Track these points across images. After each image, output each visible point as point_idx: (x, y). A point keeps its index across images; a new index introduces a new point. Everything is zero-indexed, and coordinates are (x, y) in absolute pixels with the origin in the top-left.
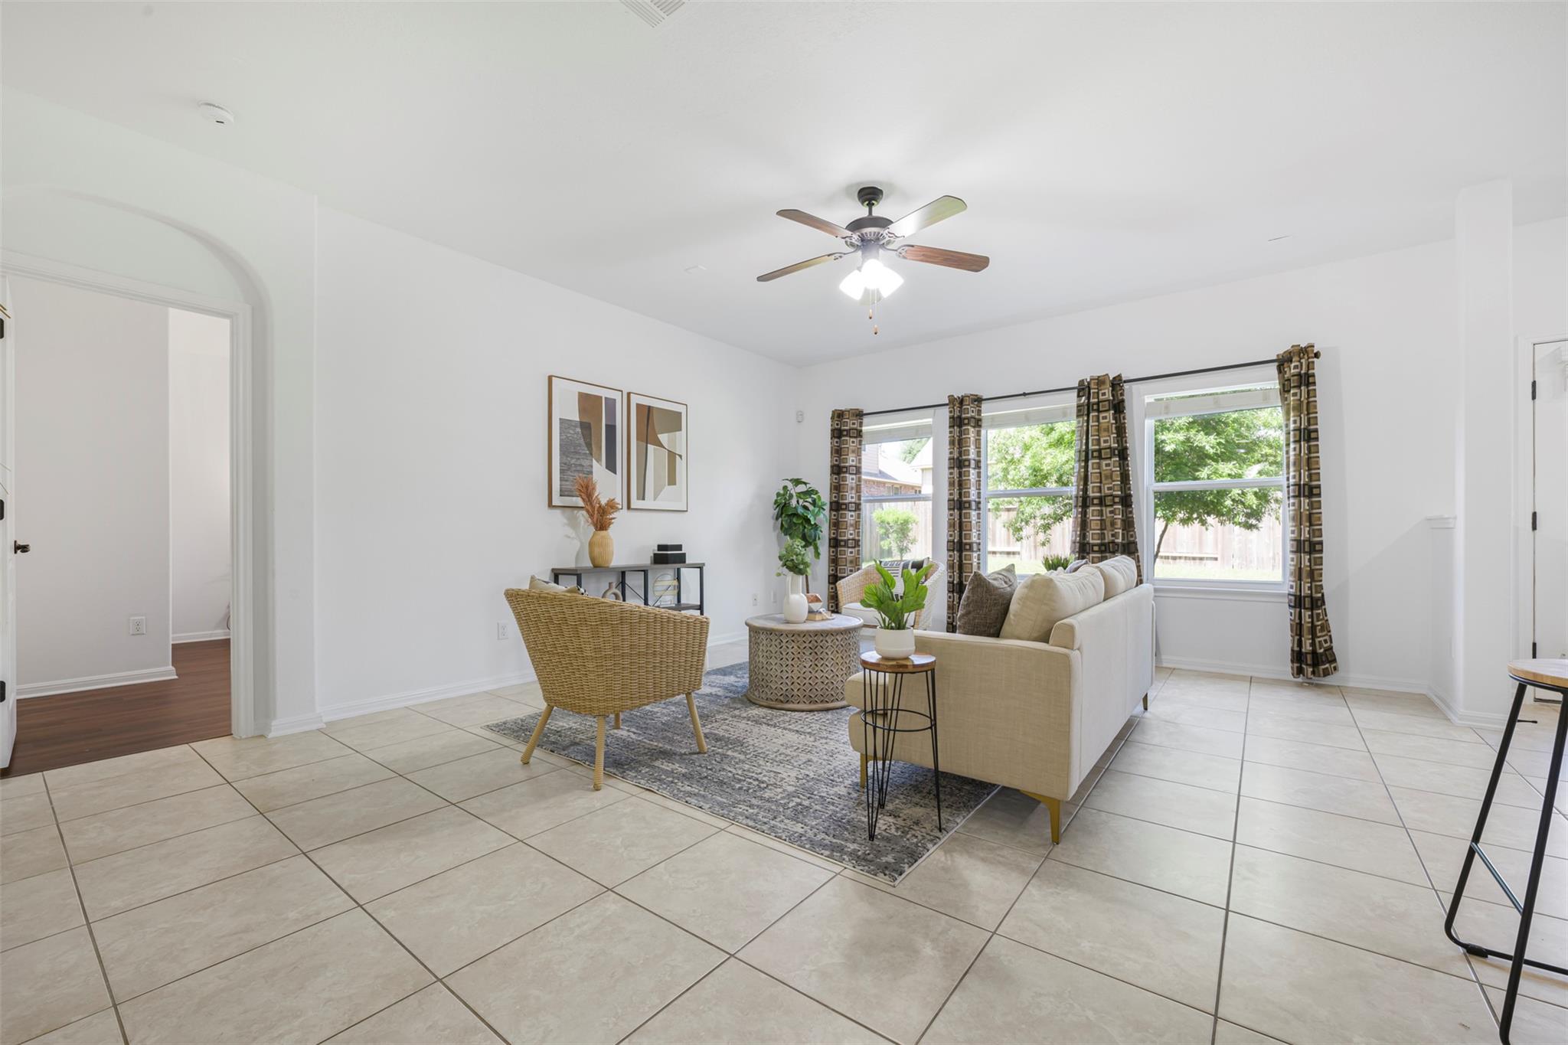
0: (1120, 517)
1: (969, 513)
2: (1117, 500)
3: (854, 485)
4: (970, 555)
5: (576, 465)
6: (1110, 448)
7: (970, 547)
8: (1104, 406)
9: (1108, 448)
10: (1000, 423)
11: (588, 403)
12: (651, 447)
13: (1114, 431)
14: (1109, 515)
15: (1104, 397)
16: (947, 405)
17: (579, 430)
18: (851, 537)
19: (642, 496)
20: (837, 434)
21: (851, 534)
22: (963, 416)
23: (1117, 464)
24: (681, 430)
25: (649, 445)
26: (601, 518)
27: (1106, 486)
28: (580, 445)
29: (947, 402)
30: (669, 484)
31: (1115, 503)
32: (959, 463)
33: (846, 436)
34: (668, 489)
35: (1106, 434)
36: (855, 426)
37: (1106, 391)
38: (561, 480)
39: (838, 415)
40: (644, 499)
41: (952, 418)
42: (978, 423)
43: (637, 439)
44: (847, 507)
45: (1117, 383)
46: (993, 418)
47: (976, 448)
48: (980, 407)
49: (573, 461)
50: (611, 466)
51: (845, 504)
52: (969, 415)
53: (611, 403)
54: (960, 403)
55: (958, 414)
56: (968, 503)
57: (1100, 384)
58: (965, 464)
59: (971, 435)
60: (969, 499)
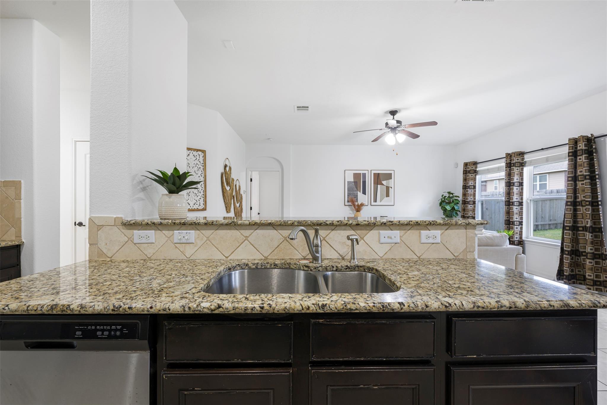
0: (590, 212)
1: (512, 207)
2: (588, 203)
3: (472, 194)
4: (513, 227)
5: (352, 194)
6: (584, 175)
7: (513, 223)
8: (580, 153)
9: (582, 175)
10: (531, 163)
11: (357, 176)
12: (379, 186)
13: (585, 165)
15: (580, 148)
17: (353, 184)
18: (471, 215)
19: (375, 201)
20: (465, 172)
21: (471, 214)
22: (512, 162)
23: (589, 184)
24: (391, 179)
25: (378, 185)
26: (358, 208)
27: (582, 196)
28: (354, 188)
29: (505, 156)
30: (386, 197)
31: (587, 205)
32: (509, 184)
33: (468, 173)
34: (386, 198)
35: (581, 167)
36: (473, 169)
37: (581, 145)
38: (348, 198)
39: (466, 165)
40: (376, 202)
41: (506, 164)
42: (523, 164)
43: (374, 184)
44: (468, 203)
45: (590, 140)
46: (531, 161)
47: (520, 176)
48: (524, 157)
49: (351, 193)
50: (364, 193)
51: (468, 202)
52: (515, 161)
53: (364, 175)
54: (511, 156)
55: (509, 161)
56: (513, 203)
57: (580, 141)
58: (512, 184)
59: (516, 170)
60: (515, 200)
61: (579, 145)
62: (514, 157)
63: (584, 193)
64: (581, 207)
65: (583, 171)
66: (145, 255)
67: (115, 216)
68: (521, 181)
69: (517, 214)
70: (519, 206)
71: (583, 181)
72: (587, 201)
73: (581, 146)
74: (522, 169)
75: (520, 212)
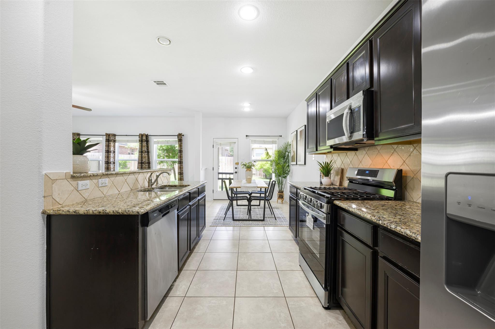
0: (147, 167)
1: (110, 165)
2: (147, 163)
6: (145, 151)
8: (143, 141)
10: (119, 141)
13: (146, 147)
14: (145, 166)
16: (105, 135)
22: (110, 139)
23: (147, 155)
27: (144, 160)
31: (146, 164)
32: (108, 152)
35: (144, 147)
39: (74, 134)
41: (106, 139)
42: (115, 141)
45: (147, 136)
47: (114, 148)
48: (116, 137)
52: (111, 139)
54: (109, 135)
55: (108, 138)
56: (110, 162)
57: (144, 135)
58: (110, 152)
59: (112, 144)
60: (111, 161)
61: (143, 137)
62: (111, 136)
63: (145, 158)
64: (144, 165)
65: (145, 149)
66: (84, 197)
67: (65, 172)
68: (114, 150)
69: (112, 168)
70: (113, 164)
71: (145, 153)
72: (146, 162)
73: (144, 138)
74: (115, 144)
75: (114, 167)
